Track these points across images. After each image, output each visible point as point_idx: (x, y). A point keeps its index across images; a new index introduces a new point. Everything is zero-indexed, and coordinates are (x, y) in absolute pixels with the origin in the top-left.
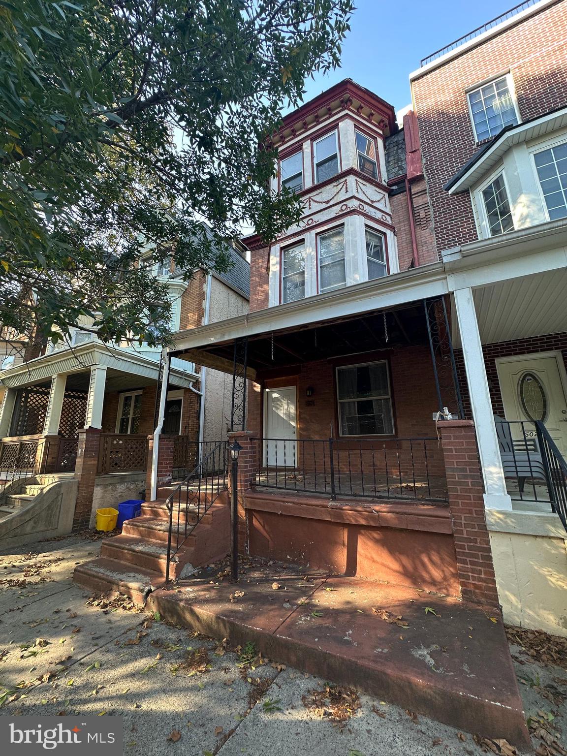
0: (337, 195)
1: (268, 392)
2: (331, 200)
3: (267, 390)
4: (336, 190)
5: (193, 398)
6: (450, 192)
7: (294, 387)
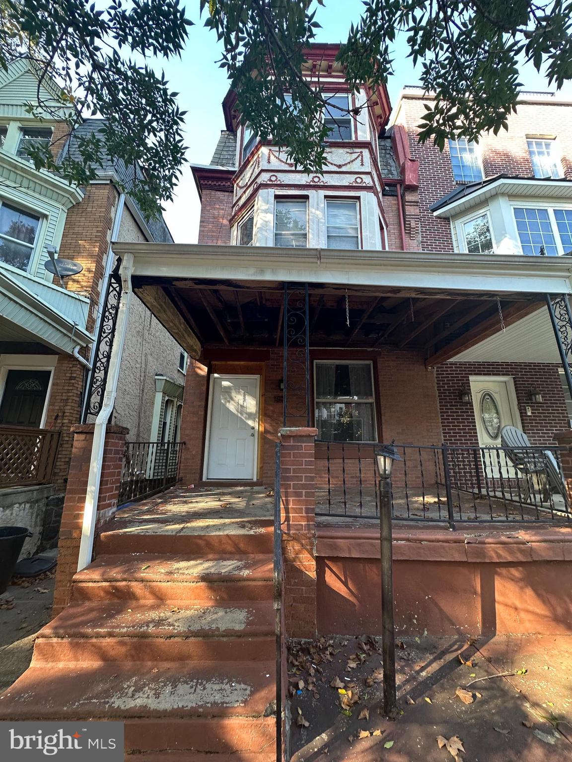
0: (351, 164)
1: (216, 378)
2: (344, 165)
3: (216, 375)
4: (349, 158)
5: (77, 372)
6: (435, 214)
7: (257, 377)
